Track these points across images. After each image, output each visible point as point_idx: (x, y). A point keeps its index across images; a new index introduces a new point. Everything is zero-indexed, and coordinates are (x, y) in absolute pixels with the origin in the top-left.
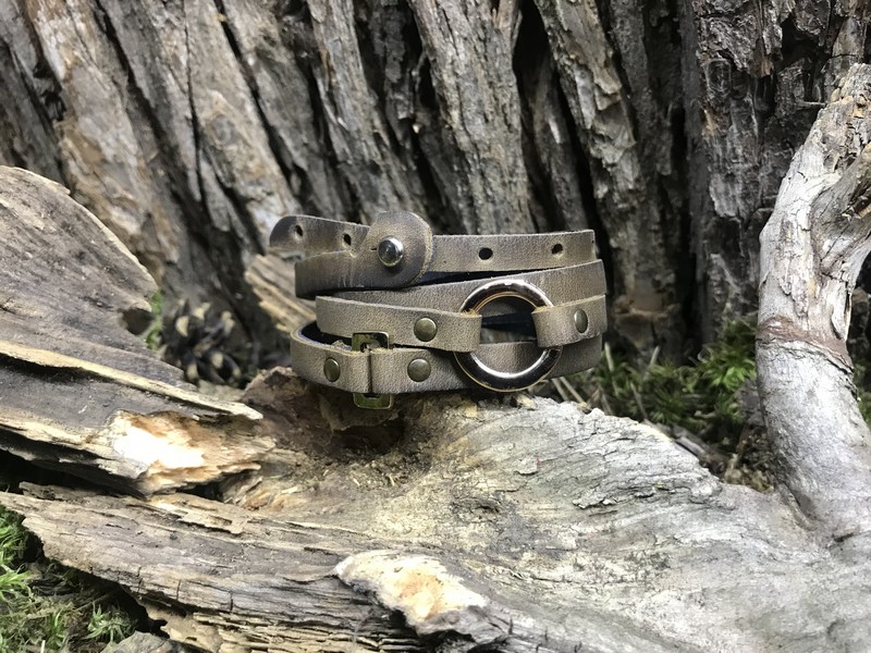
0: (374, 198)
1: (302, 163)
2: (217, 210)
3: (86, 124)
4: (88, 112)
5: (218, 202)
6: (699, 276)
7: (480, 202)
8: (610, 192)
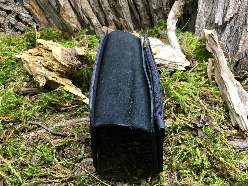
0: (109, 14)
1: (97, 12)
2: (86, 21)
3: (67, 12)
4: (67, 10)
5: (86, 20)
6: (152, 16)
7: (124, 12)
8: (140, 8)
